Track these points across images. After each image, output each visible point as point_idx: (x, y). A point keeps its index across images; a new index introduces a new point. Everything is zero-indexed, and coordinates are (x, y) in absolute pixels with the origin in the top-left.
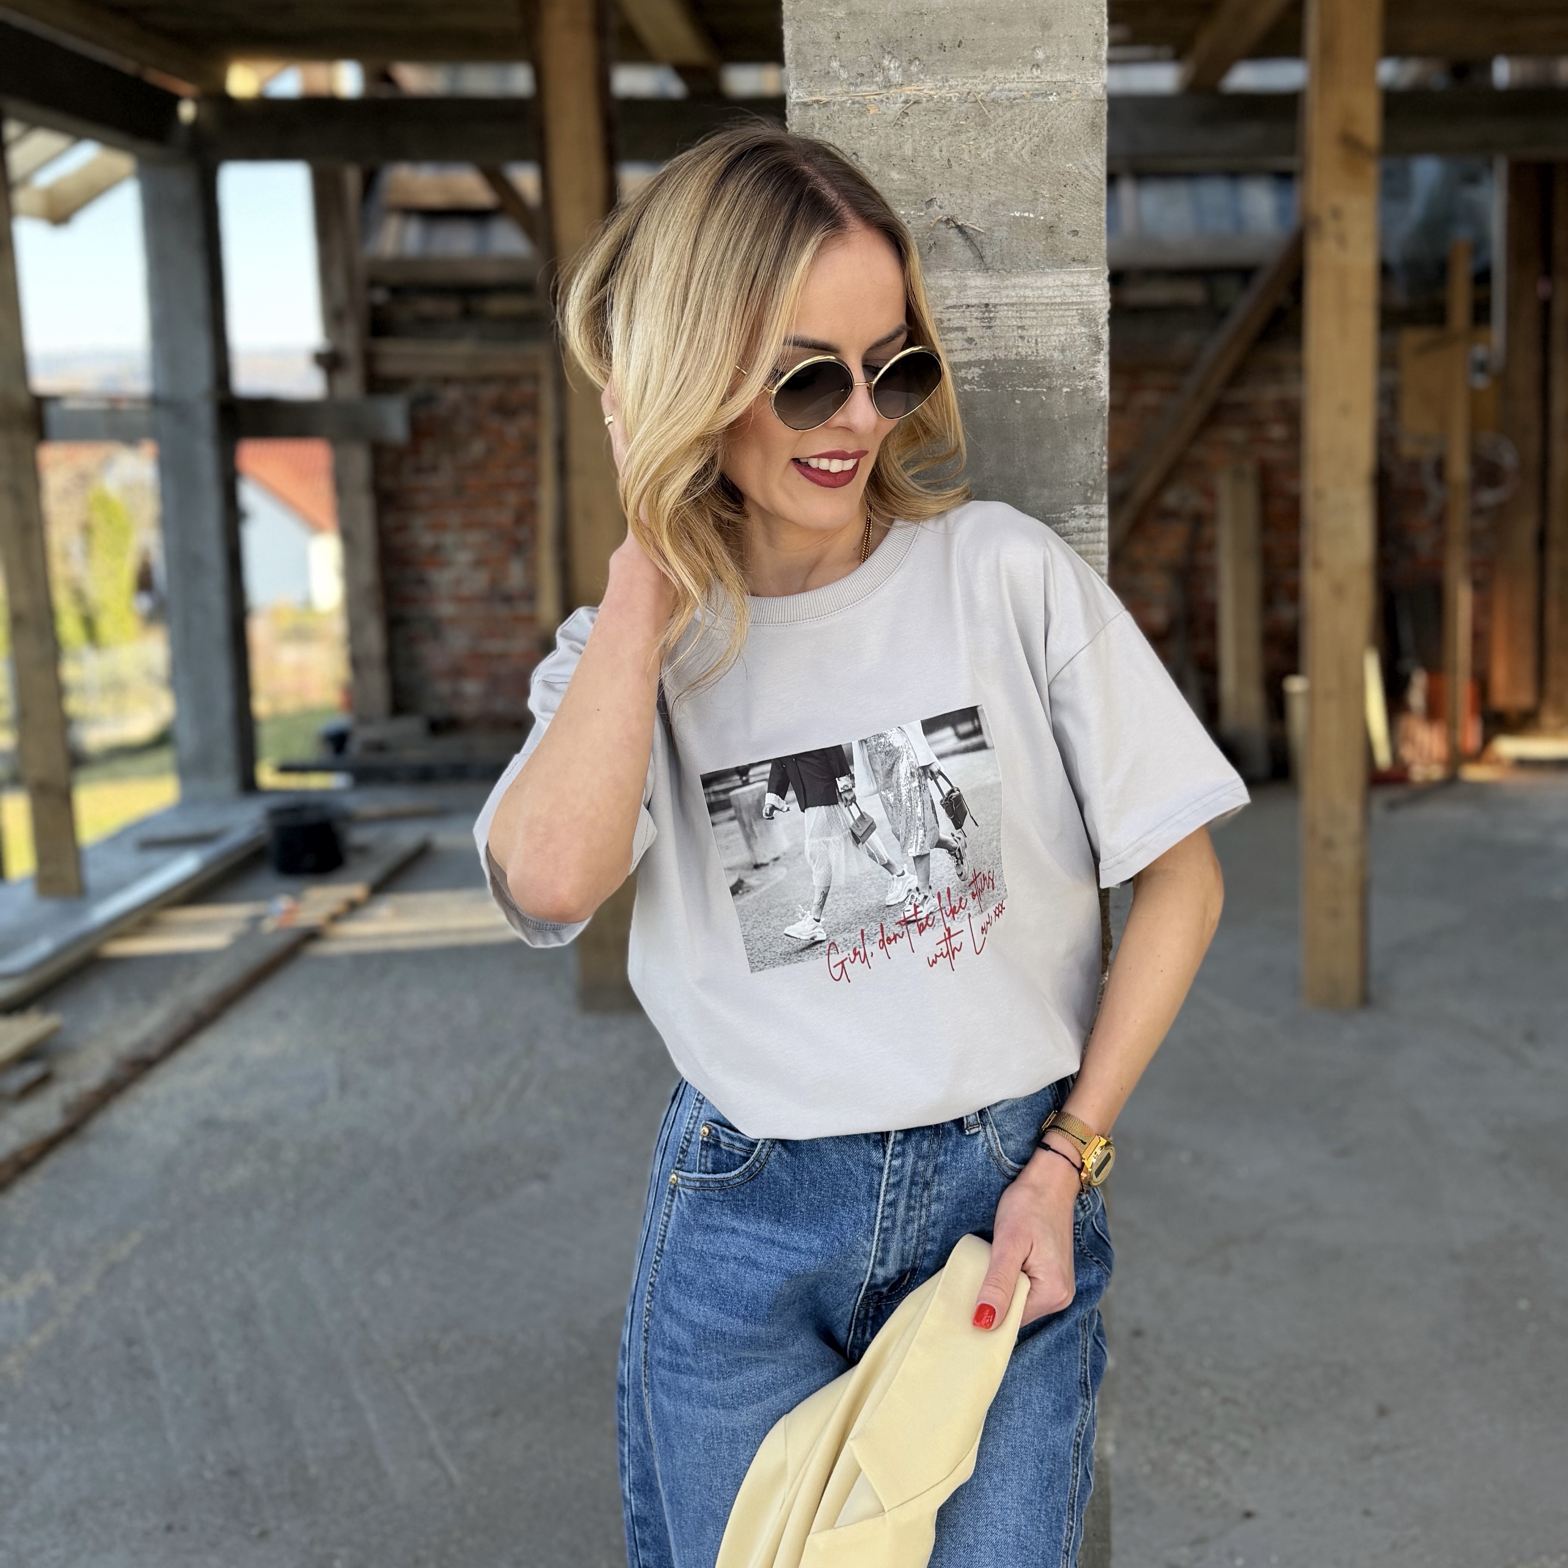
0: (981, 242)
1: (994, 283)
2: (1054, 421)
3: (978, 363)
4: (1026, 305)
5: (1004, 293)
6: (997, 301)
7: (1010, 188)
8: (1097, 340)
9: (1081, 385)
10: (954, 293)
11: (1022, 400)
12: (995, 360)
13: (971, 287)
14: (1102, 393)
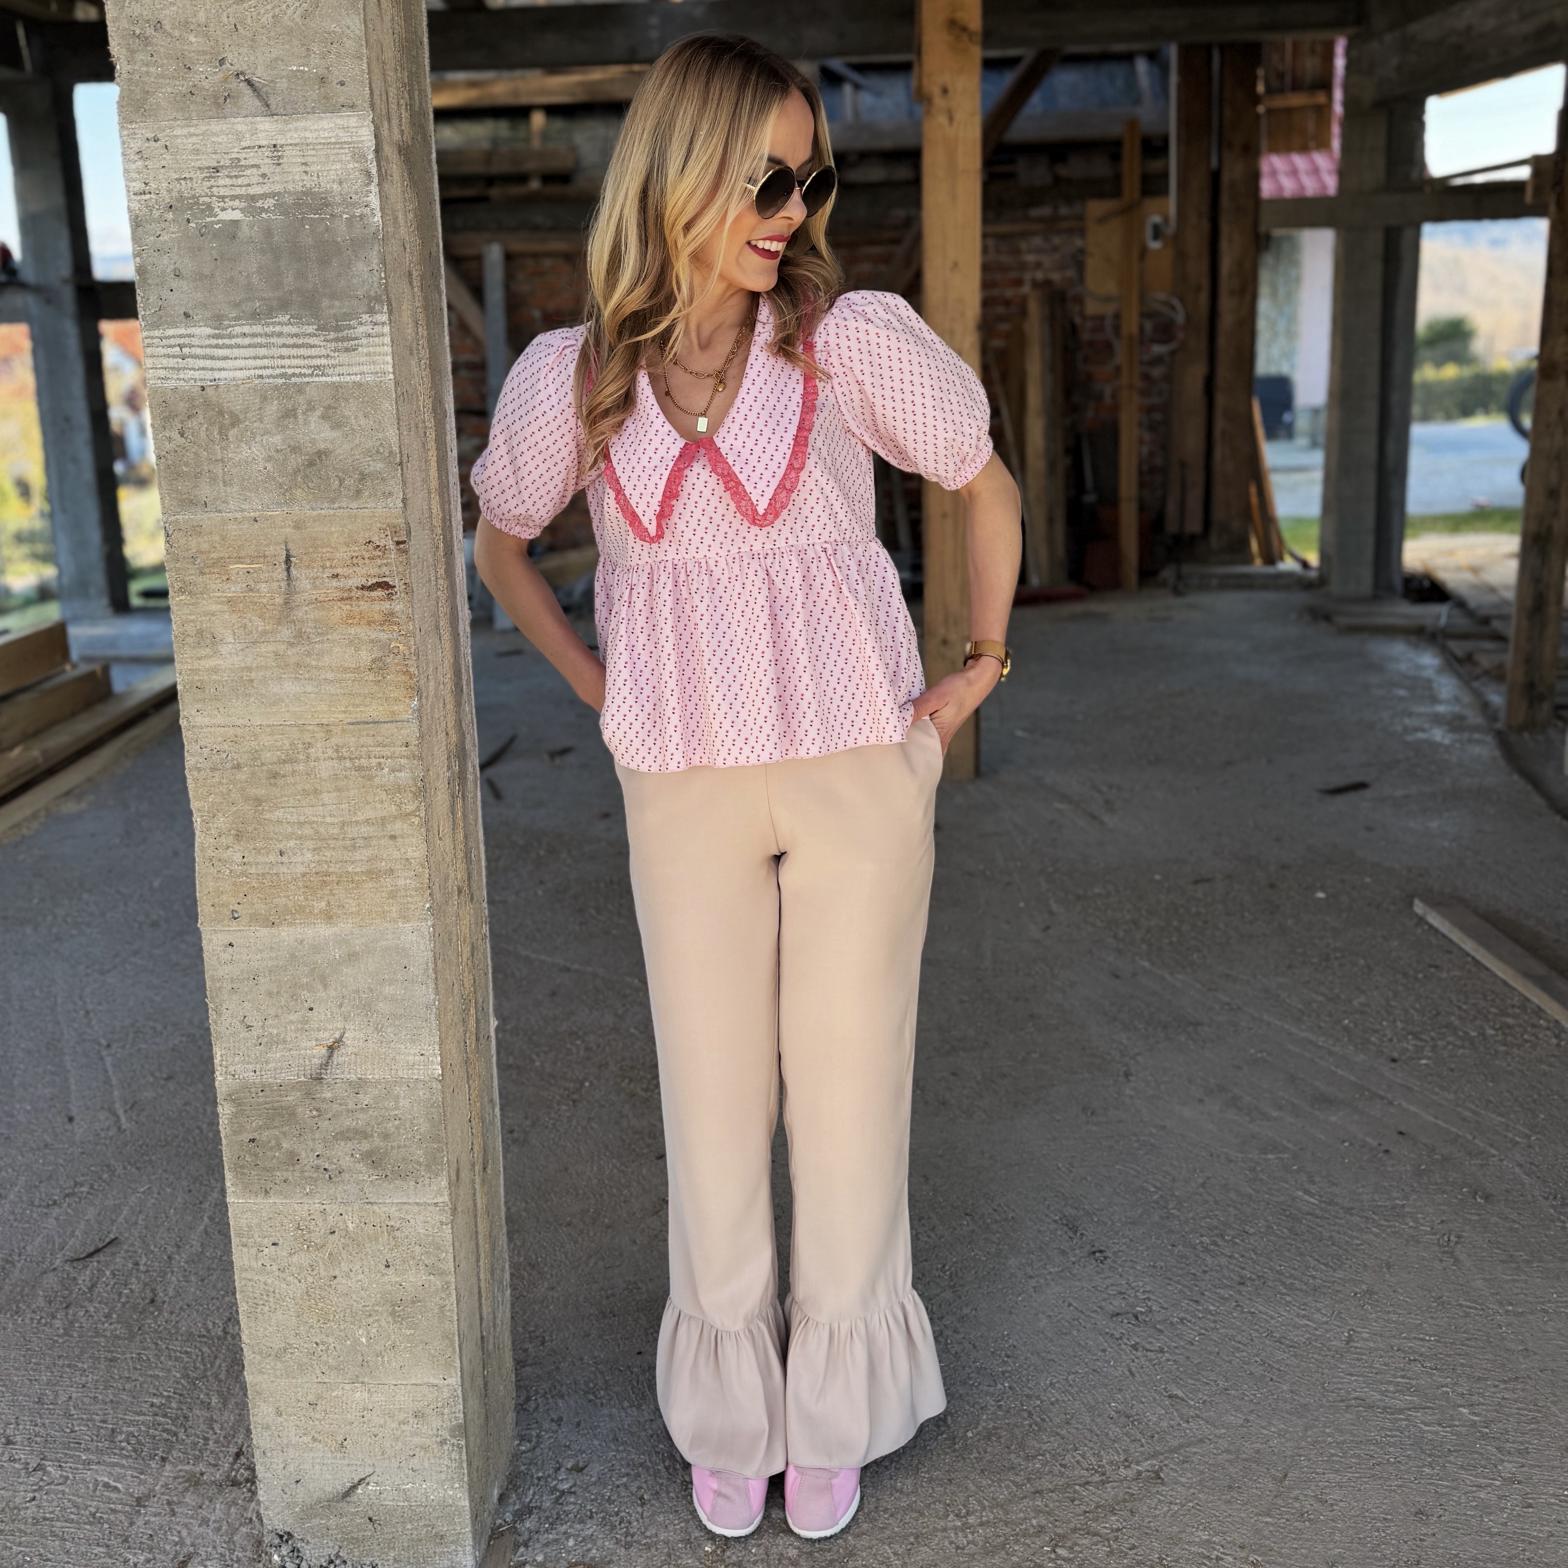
0: (267, 93)
1: (280, 126)
2: (337, 243)
3: (273, 195)
4: (307, 145)
5: (289, 135)
6: (283, 142)
7: (287, 47)
8: (368, 174)
9: (358, 212)
10: (247, 136)
11: (311, 225)
12: (285, 192)
13: (261, 131)
14: (376, 219)
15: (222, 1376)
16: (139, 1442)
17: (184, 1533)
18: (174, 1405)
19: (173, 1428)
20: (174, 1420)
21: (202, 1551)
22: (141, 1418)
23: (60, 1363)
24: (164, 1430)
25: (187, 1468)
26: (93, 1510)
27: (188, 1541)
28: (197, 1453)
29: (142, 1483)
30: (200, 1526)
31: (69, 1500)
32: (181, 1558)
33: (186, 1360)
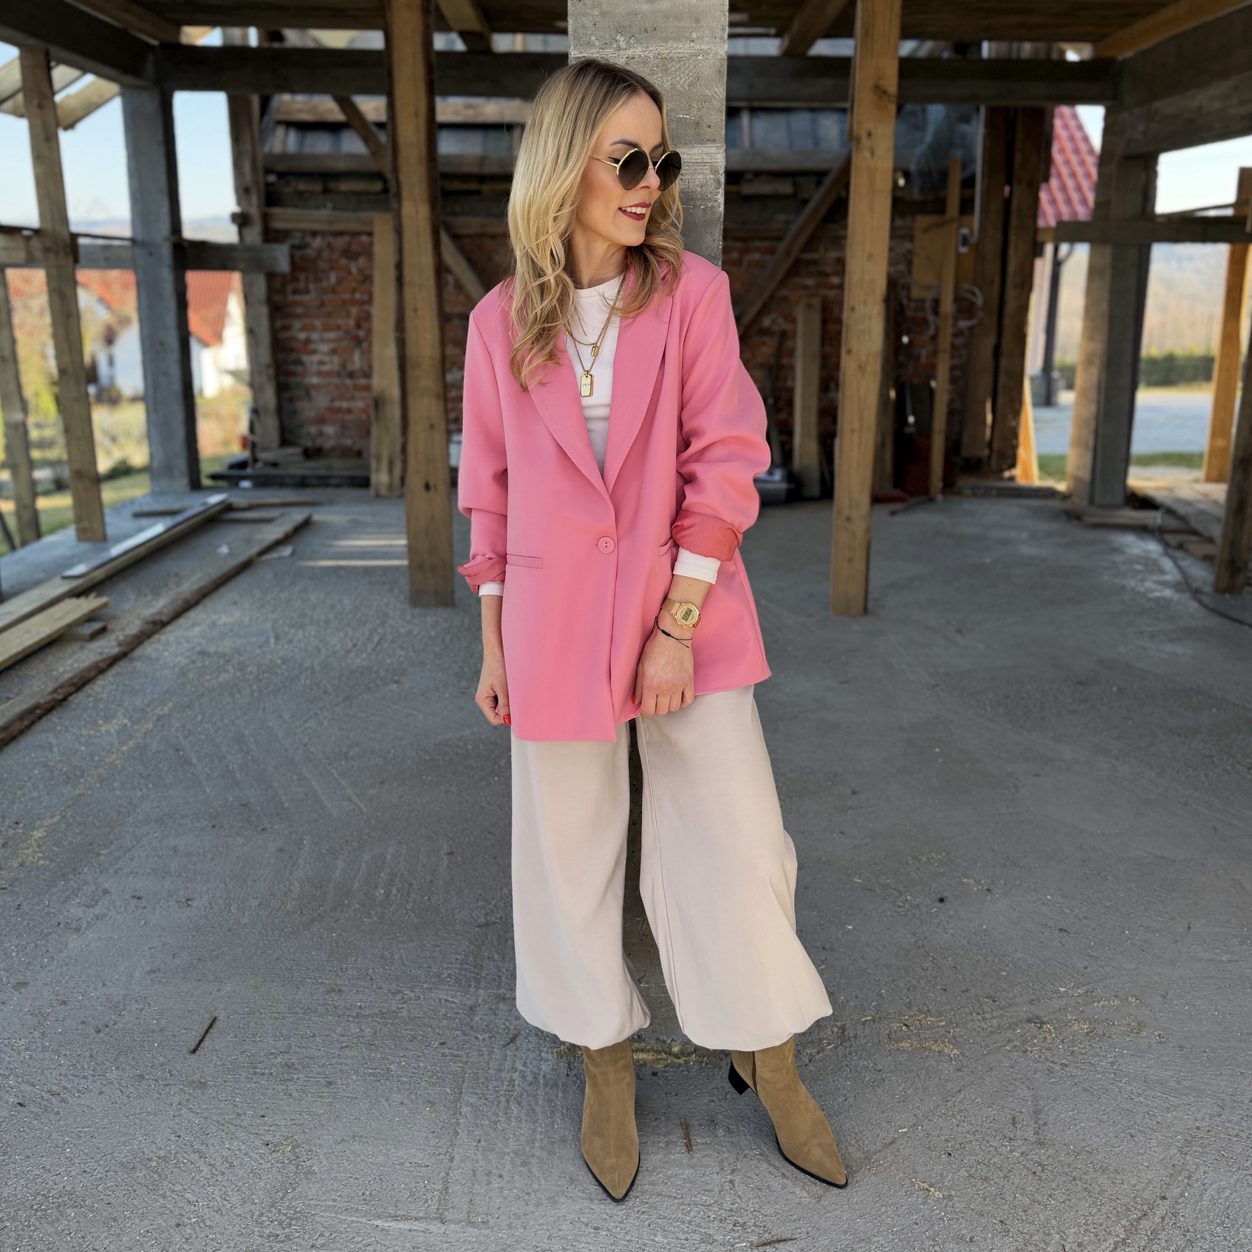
2: (696, 223)
7: (678, 103)
8: (719, 182)
9: (710, 205)
14: (720, 209)
15: (496, 943)
16: (457, 978)
17: (507, 1024)
18: (471, 958)
19: (476, 971)
20: (476, 966)
21: (522, 1032)
22: (453, 966)
23: (386, 937)
24: (471, 972)
25: (494, 991)
26: (444, 1013)
27: (512, 1027)
28: (497, 983)
29: (468, 999)
30: (516, 1020)
31: (427, 1008)
32: (511, 1036)
33: (468, 935)
